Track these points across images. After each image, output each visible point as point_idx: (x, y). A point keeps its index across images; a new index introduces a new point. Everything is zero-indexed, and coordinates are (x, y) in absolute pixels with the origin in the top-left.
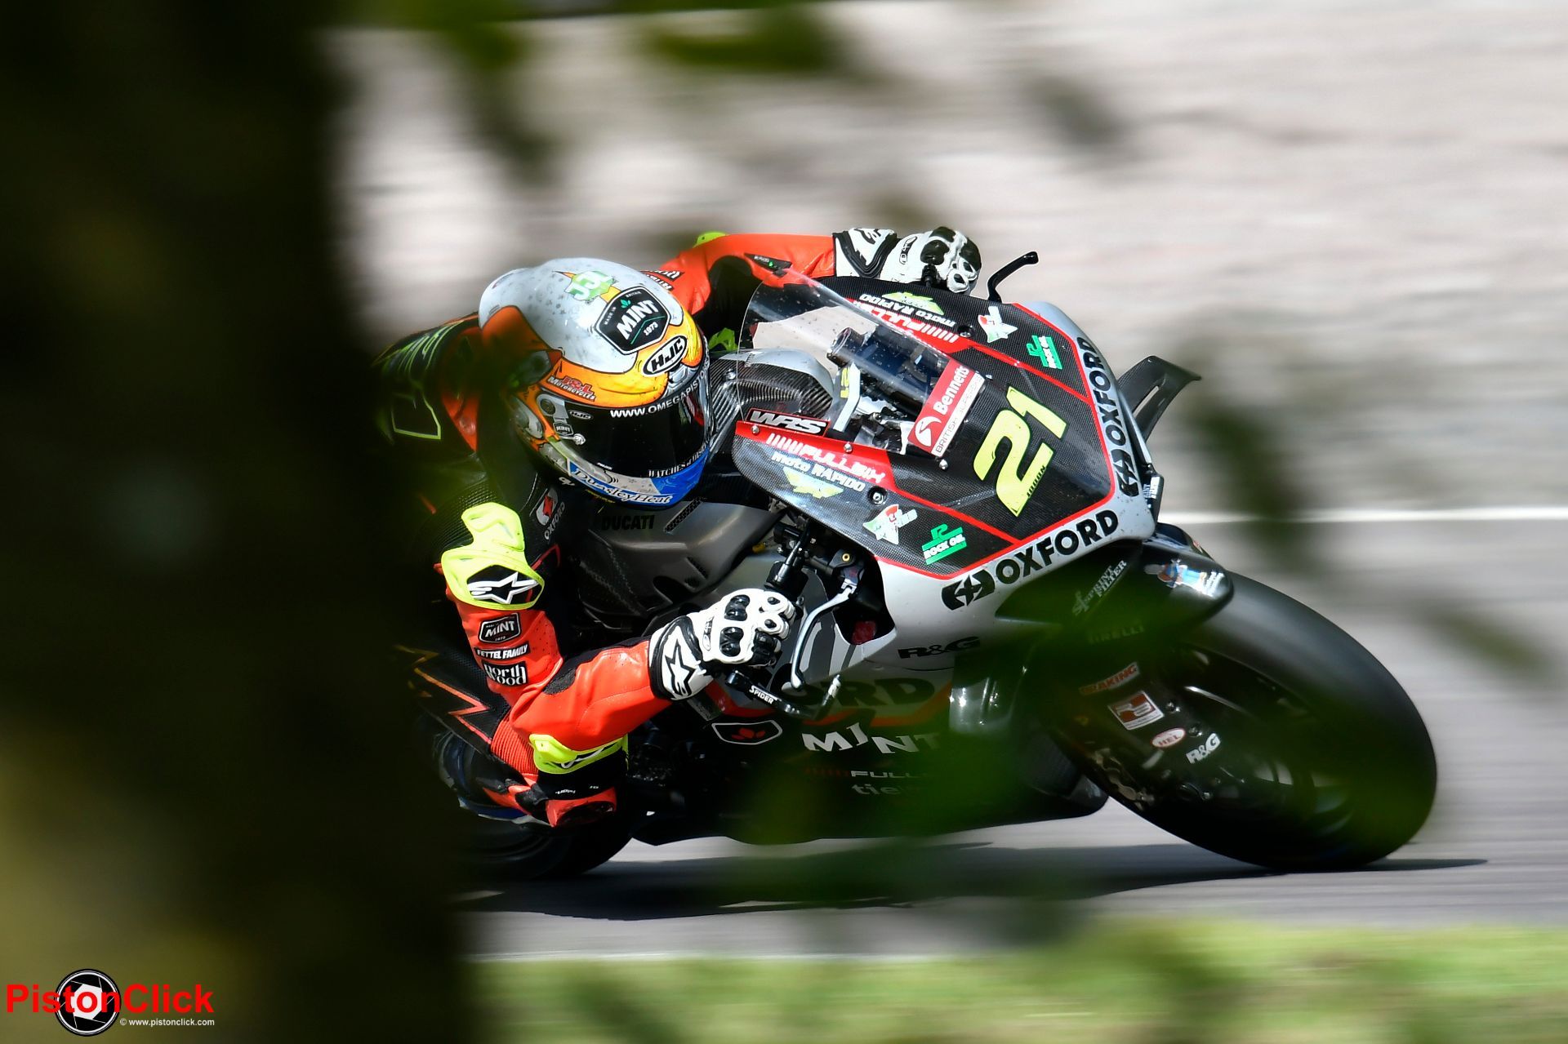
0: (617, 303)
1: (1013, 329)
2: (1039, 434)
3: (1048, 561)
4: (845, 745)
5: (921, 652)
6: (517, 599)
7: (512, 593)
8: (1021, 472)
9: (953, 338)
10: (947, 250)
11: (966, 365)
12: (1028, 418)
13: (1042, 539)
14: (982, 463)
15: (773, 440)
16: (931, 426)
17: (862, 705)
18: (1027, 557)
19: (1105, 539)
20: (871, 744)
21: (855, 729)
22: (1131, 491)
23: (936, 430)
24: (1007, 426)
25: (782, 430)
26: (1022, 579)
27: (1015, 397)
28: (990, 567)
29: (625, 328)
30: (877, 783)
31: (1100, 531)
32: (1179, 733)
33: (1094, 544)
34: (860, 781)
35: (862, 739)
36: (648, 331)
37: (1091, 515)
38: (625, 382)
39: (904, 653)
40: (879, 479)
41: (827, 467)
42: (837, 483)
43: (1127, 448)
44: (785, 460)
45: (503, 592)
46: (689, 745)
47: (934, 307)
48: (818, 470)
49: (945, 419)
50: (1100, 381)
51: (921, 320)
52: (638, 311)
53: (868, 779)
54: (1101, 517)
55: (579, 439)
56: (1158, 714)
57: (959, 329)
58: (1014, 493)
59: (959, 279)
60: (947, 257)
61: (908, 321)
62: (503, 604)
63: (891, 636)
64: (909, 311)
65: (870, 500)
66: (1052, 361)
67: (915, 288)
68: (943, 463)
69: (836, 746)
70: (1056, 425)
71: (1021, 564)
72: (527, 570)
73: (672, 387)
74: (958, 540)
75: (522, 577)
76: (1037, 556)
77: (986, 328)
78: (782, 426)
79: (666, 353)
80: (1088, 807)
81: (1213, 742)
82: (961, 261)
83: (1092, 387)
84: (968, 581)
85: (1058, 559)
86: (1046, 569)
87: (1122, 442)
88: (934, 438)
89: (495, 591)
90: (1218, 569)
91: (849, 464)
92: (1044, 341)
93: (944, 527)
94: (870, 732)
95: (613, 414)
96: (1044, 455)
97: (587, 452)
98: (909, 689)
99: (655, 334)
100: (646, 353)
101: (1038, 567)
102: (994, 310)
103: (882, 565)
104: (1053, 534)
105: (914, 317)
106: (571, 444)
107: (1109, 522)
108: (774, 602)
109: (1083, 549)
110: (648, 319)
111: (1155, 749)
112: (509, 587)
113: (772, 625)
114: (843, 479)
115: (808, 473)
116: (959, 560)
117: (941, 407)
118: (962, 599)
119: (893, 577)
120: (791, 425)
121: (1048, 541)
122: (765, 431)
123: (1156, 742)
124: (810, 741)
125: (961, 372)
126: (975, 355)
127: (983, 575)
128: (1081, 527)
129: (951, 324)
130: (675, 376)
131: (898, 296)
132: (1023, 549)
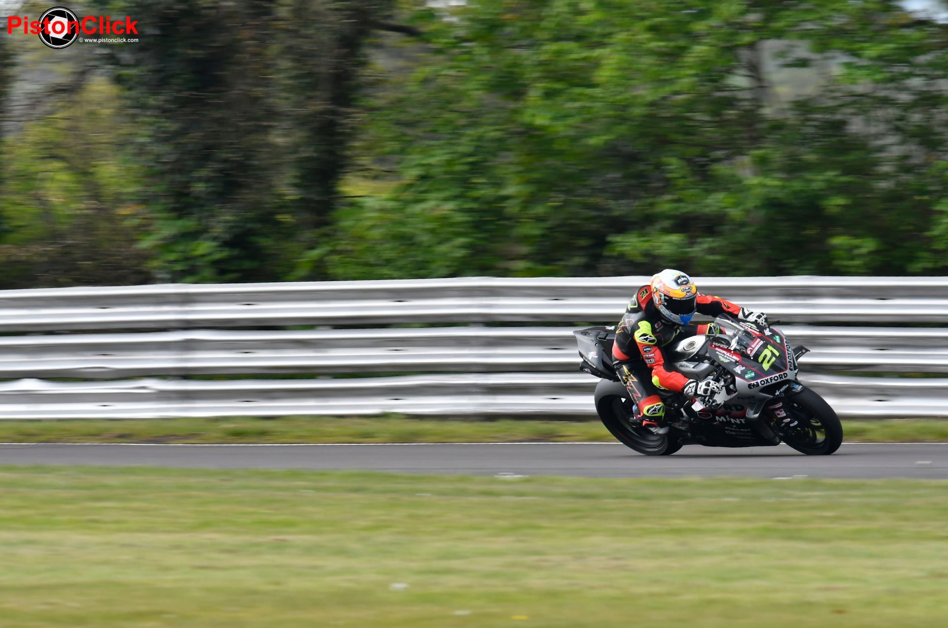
0: (679, 277)
1: (771, 333)
2: (773, 354)
3: (771, 382)
4: (725, 420)
5: (742, 398)
6: (650, 341)
7: (648, 340)
8: (769, 362)
9: (758, 333)
10: (761, 317)
11: (760, 339)
12: (771, 351)
13: (770, 377)
14: (760, 359)
15: (717, 349)
16: (750, 350)
17: (729, 410)
18: (767, 380)
19: (784, 379)
20: (730, 420)
21: (727, 416)
22: (791, 370)
23: (751, 351)
24: (767, 352)
25: (719, 347)
26: (765, 385)
27: (769, 347)
28: (759, 381)
29: (679, 281)
30: (731, 431)
31: (783, 377)
32: (789, 420)
33: (782, 380)
34: (727, 430)
35: (728, 419)
36: (684, 283)
37: (782, 373)
38: (677, 292)
39: (739, 398)
40: (738, 359)
41: (727, 356)
42: (729, 360)
43: (792, 361)
44: (719, 353)
45: (646, 339)
46: (692, 419)
47: (755, 327)
48: (725, 356)
49: (754, 348)
50: (788, 347)
51: (752, 329)
52: (683, 279)
53: (729, 430)
54: (784, 374)
55: (666, 304)
56: (785, 415)
57: (760, 332)
58: (766, 366)
59: (762, 323)
60: (761, 318)
61: (749, 329)
62: (647, 342)
63: (737, 393)
64: (750, 327)
65: (736, 363)
66: (778, 341)
67: (752, 323)
68: (752, 358)
69: (723, 420)
70: (777, 354)
71: (766, 381)
72: (652, 335)
73: (687, 296)
74: (753, 374)
75: (650, 336)
76: (769, 380)
77: (765, 332)
78: (719, 346)
79: (687, 288)
80: (776, 444)
81: (796, 423)
82: (764, 320)
83: (786, 348)
84: (754, 384)
85: (774, 382)
86: (771, 383)
87: (791, 359)
88: (751, 353)
89: (644, 339)
90: (802, 385)
91: (732, 356)
92: (777, 337)
93: (750, 371)
94: (730, 418)
95: (673, 298)
96: (774, 359)
97: (667, 307)
98: (739, 408)
99: (686, 284)
100: (683, 287)
101: (769, 383)
102: (768, 329)
103: (736, 378)
104: (773, 376)
105: (751, 328)
106: (664, 305)
107: (785, 375)
108: (715, 383)
109: (779, 380)
110: (685, 281)
111: (783, 422)
112: (647, 338)
113: (714, 388)
114: (730, 359)
115: (724, 357)
116: (753, 379)
117: (753, 346)
118: (752, 387)
119: (738, 380)
120: (721, 346)
121: (772, 378)
122: (716, 346)
123: (784, 421)
124: (717, 418)
125: (759, 340)
126: (762, 337)
127: (757, 383)
128: (779, 375)
129: (758, 330)
130: (688, 294)
131: (748, 323)
132: (766, 378)
